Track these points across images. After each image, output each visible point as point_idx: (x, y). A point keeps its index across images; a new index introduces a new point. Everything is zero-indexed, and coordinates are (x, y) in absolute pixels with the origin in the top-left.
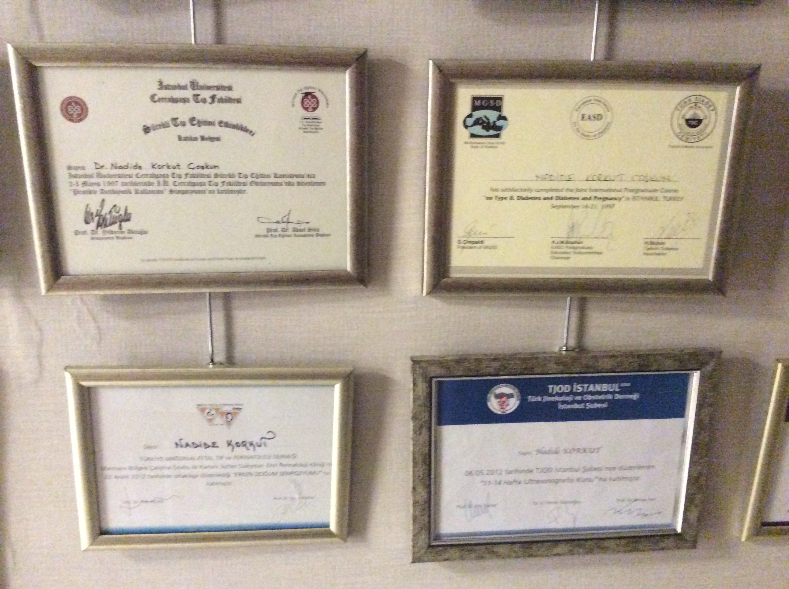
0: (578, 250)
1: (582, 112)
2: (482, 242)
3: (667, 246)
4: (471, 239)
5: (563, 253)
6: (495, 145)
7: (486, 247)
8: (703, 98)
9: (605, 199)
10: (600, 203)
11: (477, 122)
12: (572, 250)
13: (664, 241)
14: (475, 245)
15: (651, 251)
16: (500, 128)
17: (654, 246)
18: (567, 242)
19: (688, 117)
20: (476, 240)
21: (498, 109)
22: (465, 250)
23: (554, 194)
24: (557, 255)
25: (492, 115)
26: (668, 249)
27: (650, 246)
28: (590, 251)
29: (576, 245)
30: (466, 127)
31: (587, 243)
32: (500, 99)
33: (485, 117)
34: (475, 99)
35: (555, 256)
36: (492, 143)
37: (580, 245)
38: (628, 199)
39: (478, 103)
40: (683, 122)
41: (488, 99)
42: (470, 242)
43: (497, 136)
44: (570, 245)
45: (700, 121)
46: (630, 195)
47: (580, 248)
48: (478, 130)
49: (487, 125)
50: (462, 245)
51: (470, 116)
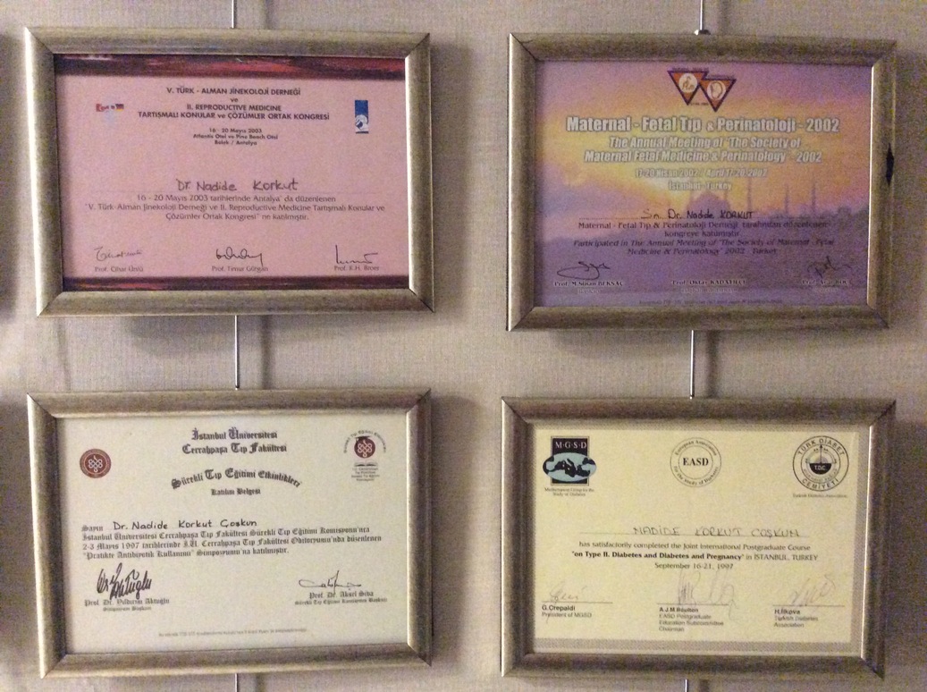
0: (693, 620)
1: (684, 455)
2: (573, 608)
3: (802, 615)
4: (558, 605)
5: (676, 623)
6: (582, 492)
7: (577, 615)
8: (828, 440)
9: (720, 557)
10: (715, 562)
11: (559, 466)
12: (685, 620)
13: (799, 609)
14: (564, 612)
15: (783, 622)
16: (587, 473)
17: (787, 615)
18: (678, 610)
19: (812, 462)
20: (564, 605)
21: (585, 452)
22: (550, 618)
23: (659, 551)
24: (666, 626)
25: (577, 459)
26: (804, 619)
27: (781, 616)
28: (707, 621)
29: (689, 614)
30: (547, 471)
31: (702, 611)
32: (586, 440)
33: (568, 460)
34: (555, 441)
35: (665, 626)
36: (580, 491)
37: (695, 614)
38: (749, 557)
39: (559, 446)
40: (807, 467)
41: (572, 441)
42: (558, 608)
43: (585, 482)
44: (682, 613)
45: (828, 466)
46: (751, 553)
47: (696, 617)
48: (561, 475)
49: (571, 470)
50: (548, 612)
51: (551, 459)
